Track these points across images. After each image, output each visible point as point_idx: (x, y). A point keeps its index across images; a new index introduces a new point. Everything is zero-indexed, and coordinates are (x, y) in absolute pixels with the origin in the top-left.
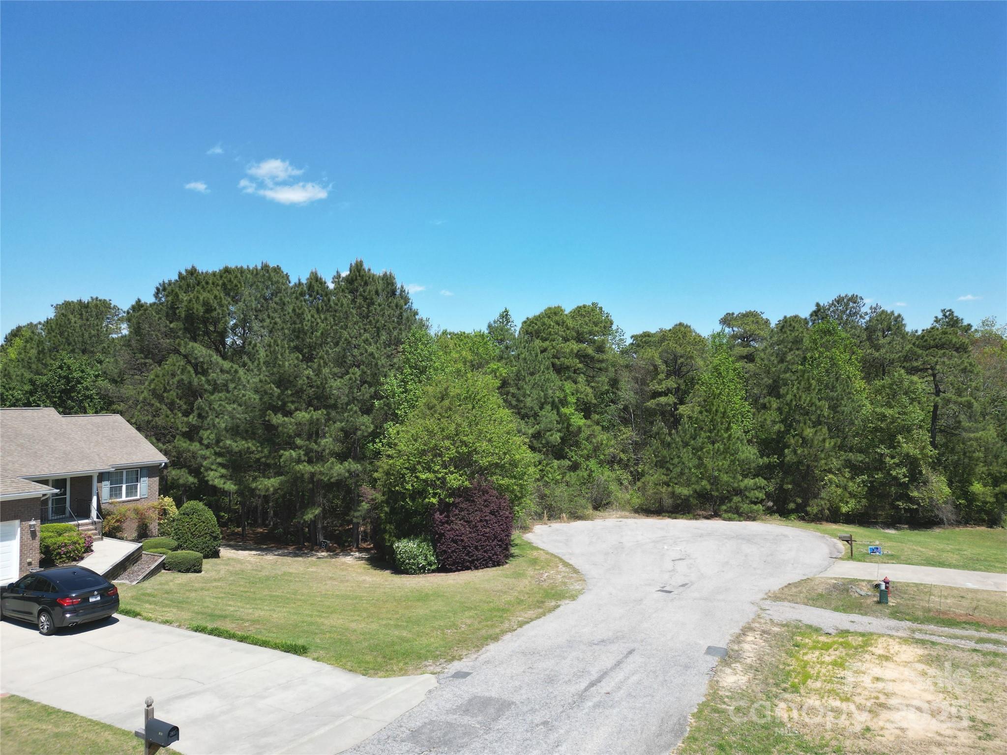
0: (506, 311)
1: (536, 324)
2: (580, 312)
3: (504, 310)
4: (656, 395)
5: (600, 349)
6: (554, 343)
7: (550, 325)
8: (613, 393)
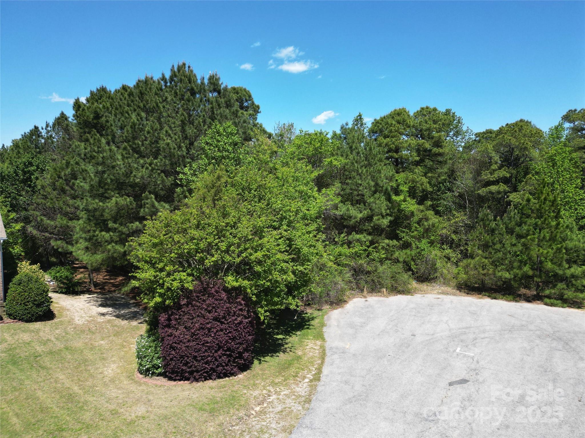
0: (360, 116)
1: (381, 124)
2: (425, 112)
3: (358, 114)
4: (488, 183)
5: (438, 144)
6: (394, 140)
7: (392, 124)
8: (450, 182)
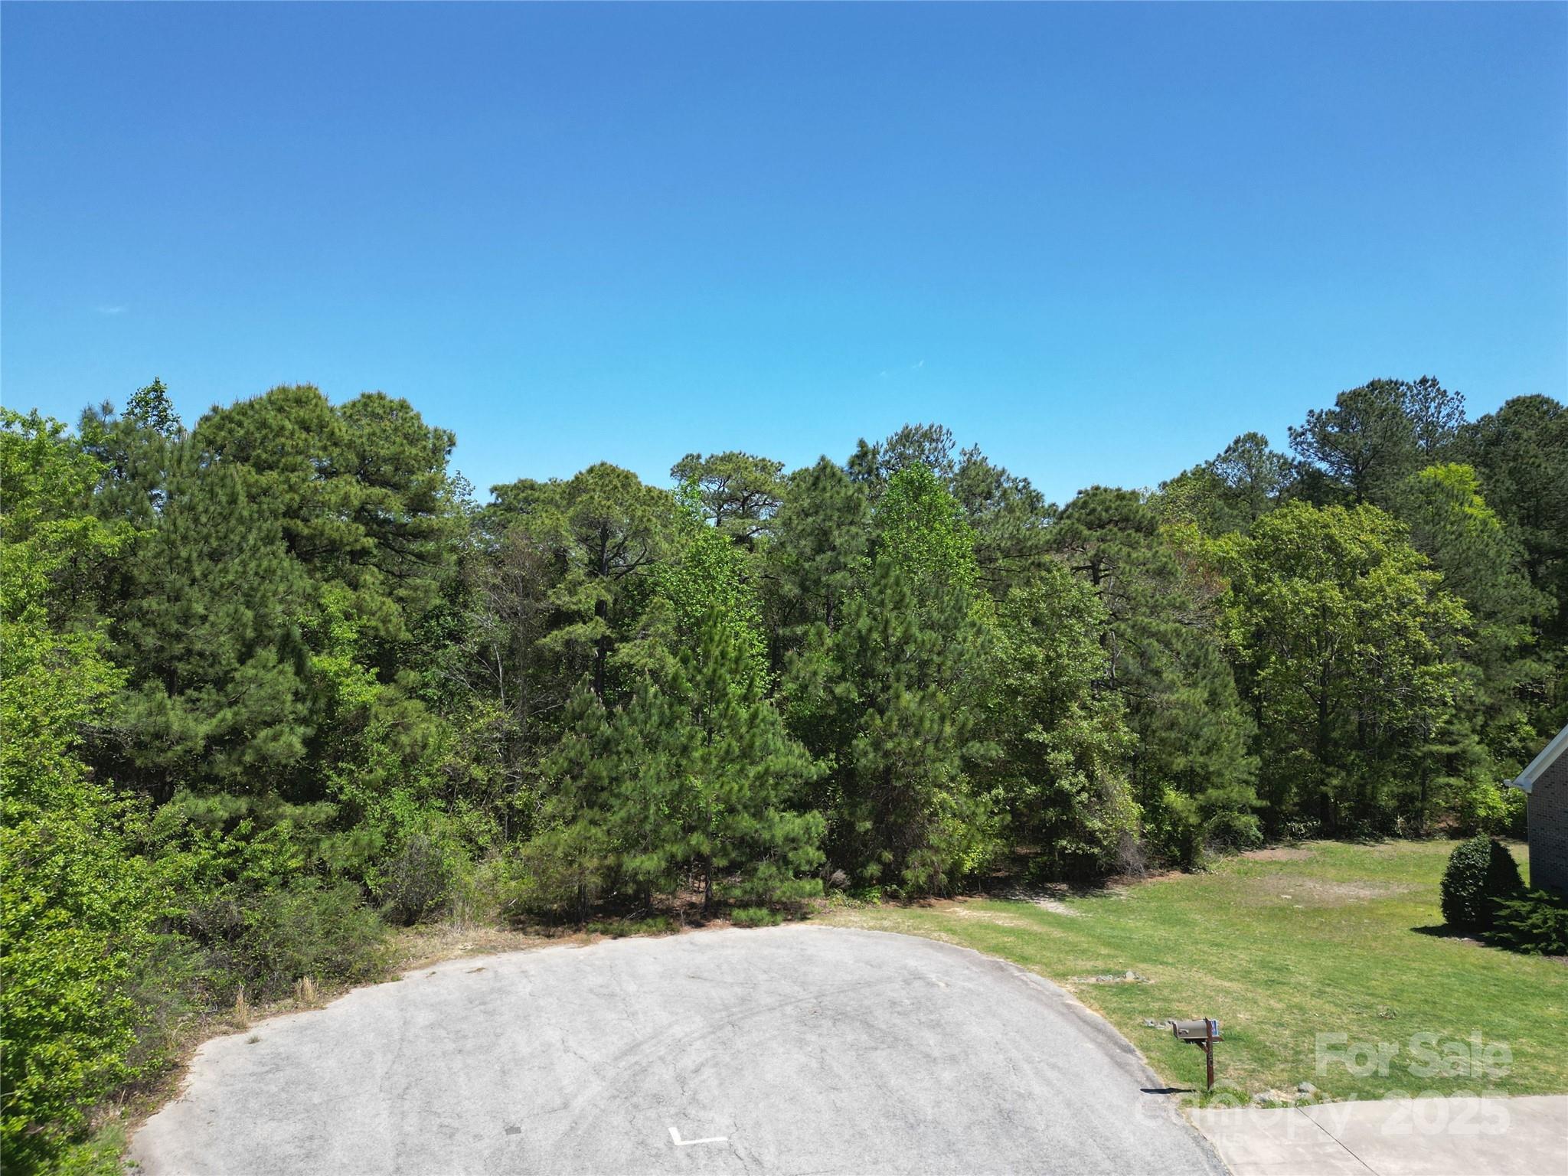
0: (158, 390)
1: (240, 424)
2: (369, 407)
3: (150, 384)
5: (421, 503)
6: (294, 478)
7: (282, 428)
8: (454, 615)
